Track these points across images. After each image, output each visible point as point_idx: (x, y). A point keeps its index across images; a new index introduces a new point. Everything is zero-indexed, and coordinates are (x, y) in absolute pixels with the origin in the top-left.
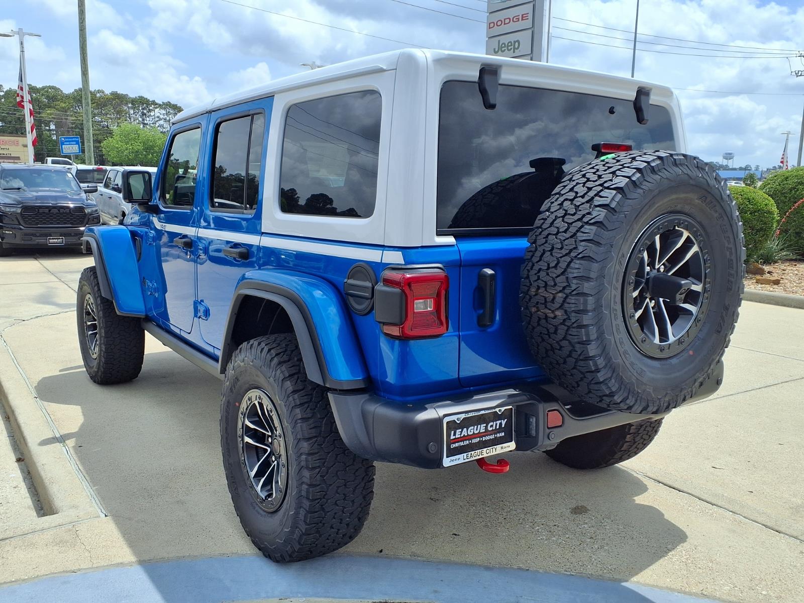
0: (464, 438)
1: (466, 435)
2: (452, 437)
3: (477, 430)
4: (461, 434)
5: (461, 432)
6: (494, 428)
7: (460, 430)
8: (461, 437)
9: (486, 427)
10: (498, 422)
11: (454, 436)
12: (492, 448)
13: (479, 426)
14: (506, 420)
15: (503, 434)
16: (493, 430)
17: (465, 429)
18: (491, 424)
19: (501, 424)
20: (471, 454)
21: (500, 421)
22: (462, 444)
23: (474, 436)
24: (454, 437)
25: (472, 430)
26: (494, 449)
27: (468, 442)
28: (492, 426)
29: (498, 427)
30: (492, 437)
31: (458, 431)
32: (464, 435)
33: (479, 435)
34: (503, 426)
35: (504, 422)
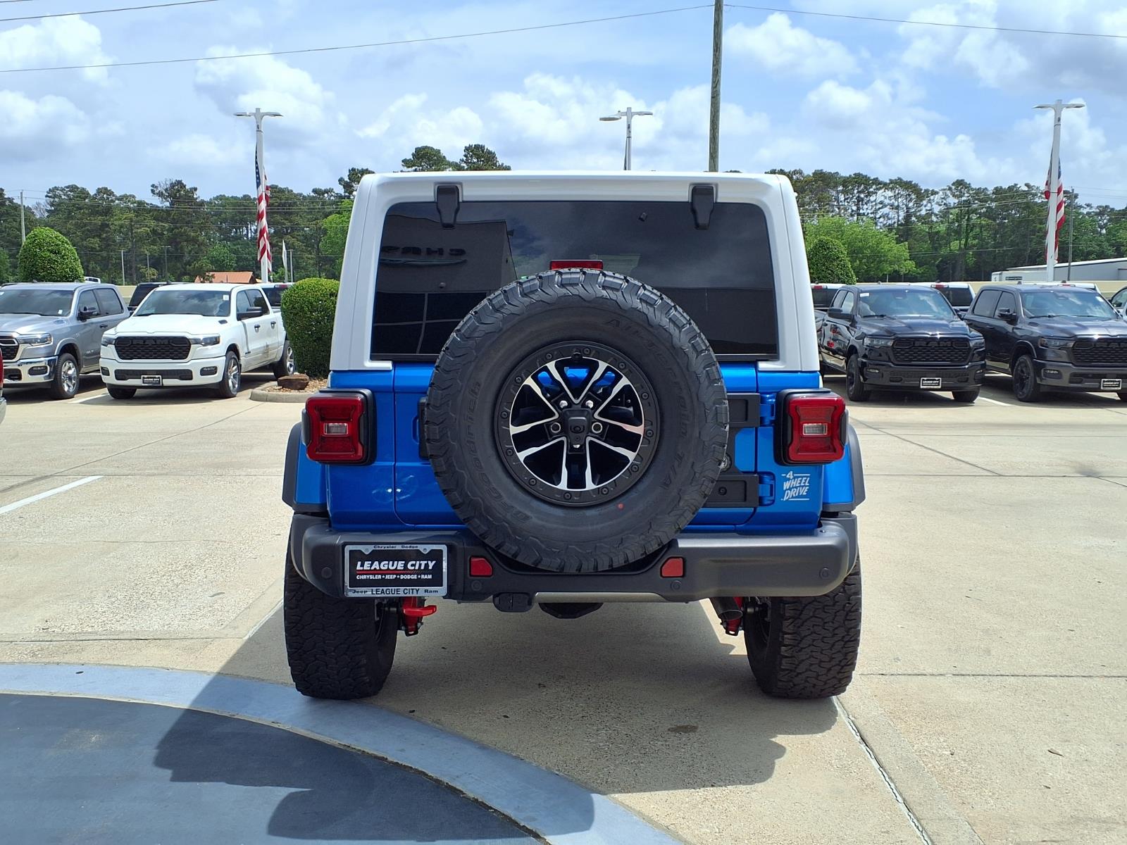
0: (375, 572)
1: (378, 568)
2: (358, 568)
3: (393, 565)
4: (371, 567)
5: (372, 565)
6: (417, 568)
7: (370, 562)
8: (370, 570)
9: (405, 565)
10: (423, 563)
11: (361, 566)
12: (413, 589)
13: (396, 562)
14: (434, 562)
15: (430, 577)
16: (414, 569)
17: (376, 563)
18: (414, 562)
19: (427, 565)
20: (383, 590)
21: (426, 562)
22: (372, 577)
23: (388, 571)
24: (362, 568)
25: (384, 565)
26: (415, 591)
27: (380, 577)
28: (412, 565)
29: (422, 568)
30: (415, 577)
31: (366, 563)
32: (375, 569)
33: (396, 572)
34: (430, 568)
35: (431, 565)
